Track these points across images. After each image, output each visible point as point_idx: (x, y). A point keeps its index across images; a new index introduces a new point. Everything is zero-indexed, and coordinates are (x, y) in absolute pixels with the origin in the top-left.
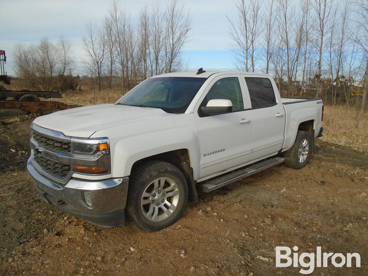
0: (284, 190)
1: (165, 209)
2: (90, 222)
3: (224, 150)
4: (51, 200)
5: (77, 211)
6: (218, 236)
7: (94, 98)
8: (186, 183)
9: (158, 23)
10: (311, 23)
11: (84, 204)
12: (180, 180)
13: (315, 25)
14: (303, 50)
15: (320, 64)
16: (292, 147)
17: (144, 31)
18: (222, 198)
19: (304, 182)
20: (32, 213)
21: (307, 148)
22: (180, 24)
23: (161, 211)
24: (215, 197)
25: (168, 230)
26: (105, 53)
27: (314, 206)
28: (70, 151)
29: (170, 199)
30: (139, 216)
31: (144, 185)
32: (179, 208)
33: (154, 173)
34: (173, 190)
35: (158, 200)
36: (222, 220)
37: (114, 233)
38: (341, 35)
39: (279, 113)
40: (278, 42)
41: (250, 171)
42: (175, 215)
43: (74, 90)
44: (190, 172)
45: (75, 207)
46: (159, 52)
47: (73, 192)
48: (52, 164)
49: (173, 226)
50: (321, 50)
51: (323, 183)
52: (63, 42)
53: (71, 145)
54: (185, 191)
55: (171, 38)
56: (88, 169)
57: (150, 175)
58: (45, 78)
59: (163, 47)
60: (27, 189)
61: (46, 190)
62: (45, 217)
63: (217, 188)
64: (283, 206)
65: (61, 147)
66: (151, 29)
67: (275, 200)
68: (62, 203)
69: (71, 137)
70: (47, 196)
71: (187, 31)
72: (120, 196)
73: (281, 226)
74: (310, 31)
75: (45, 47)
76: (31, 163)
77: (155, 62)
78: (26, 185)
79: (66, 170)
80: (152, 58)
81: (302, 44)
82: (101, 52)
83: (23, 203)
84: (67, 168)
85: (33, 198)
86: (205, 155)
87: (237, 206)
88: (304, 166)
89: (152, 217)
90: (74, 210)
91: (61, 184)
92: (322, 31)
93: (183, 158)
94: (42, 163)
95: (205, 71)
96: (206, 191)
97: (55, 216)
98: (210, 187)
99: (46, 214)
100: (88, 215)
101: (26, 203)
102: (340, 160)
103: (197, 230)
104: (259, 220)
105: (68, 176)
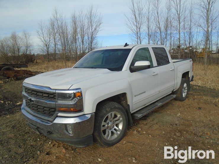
0: (179, 114)
1: (115, 131)
2: (69, 144)
3: (145, 92)
4: (42, 131)
5: (61, 138)
6: (151, 146)
7: (47, 67)
8: (126, 114)
9: (82, 20)
10: (173, 17)
11: (67, 133)
12: (123, 112)
13: (175, 17)
14: (169, 32)
15: (179, 40)
16: (179, 88)
17: (74, 25)
18: (145, 122)
19: (188, 108)
20: (26, 141)
21: (186, 88)
22: (95, 21)
23: (113, 133)
24: (140, 122)
25: (118, 145)
26: (50, 39)
27: (200, 123)
28: (55, 99)
29: (117, 125)
30: (101, 138)
31: (103, 117)
32: (123, 131)
33: (108, 110)
34: (119, 119)
35: (110, 126)
36: (150, 136)
37: (84, 150)
38: (190, 23)
39: (171, 68)
40: (154, 28)
41: (159, 104)
42: (121, 135)
43: (33, 62)
44: (127, 107)
45: (60, 135)
46: (84, 37)
47: (59, 125)
48: (42, 108)
49: (121, 142)
50: (179, 31)
51: (200, 108)
52: (25, 34)
53: (56, 95)
54: (126, 120)
55: (91, 29)
56: (68, 110)
57: (106, 110)
58: (15, 56)
59: (86, 34)
60: (19, 126)
61: (38, 125)
62: (35, 143)
63: (143, 116)
64: (183, 124)
65: (48, 97)
66: (79, 24)
67: (176, 121)
68: (50, 133)
69: (56, 90)
70: (39, 129)
71: (100, 24)
72: (87, 125)
73: (186, 137)
74: (172, 21)
75: (14, 37)
76: (24, 108)
77: (82, 43)
78: (17, 123)
79: (53, 111)
80: (80, 41)
81: (168, 29)
82: (49, 39)
83: (18, 135)
84: (53, 110)
85: (24, 131)
86: (135, 96)
87: (155, 127)
88: (185, 99)
89: (108, 137)
90: (59, 137)
91: (49, 121)
92: (180, 21)
93: (123, 99)
94: (33, 108)
95: (128, 45)
96: (137, 118)
97: (42, 142)
98: (139, 116)
99: (36, 141)
100: (69, 140)
101: (20, 135)
102: (204, 94)
103: (137, 144)
104: (172, 134)
105: (55, 115)
